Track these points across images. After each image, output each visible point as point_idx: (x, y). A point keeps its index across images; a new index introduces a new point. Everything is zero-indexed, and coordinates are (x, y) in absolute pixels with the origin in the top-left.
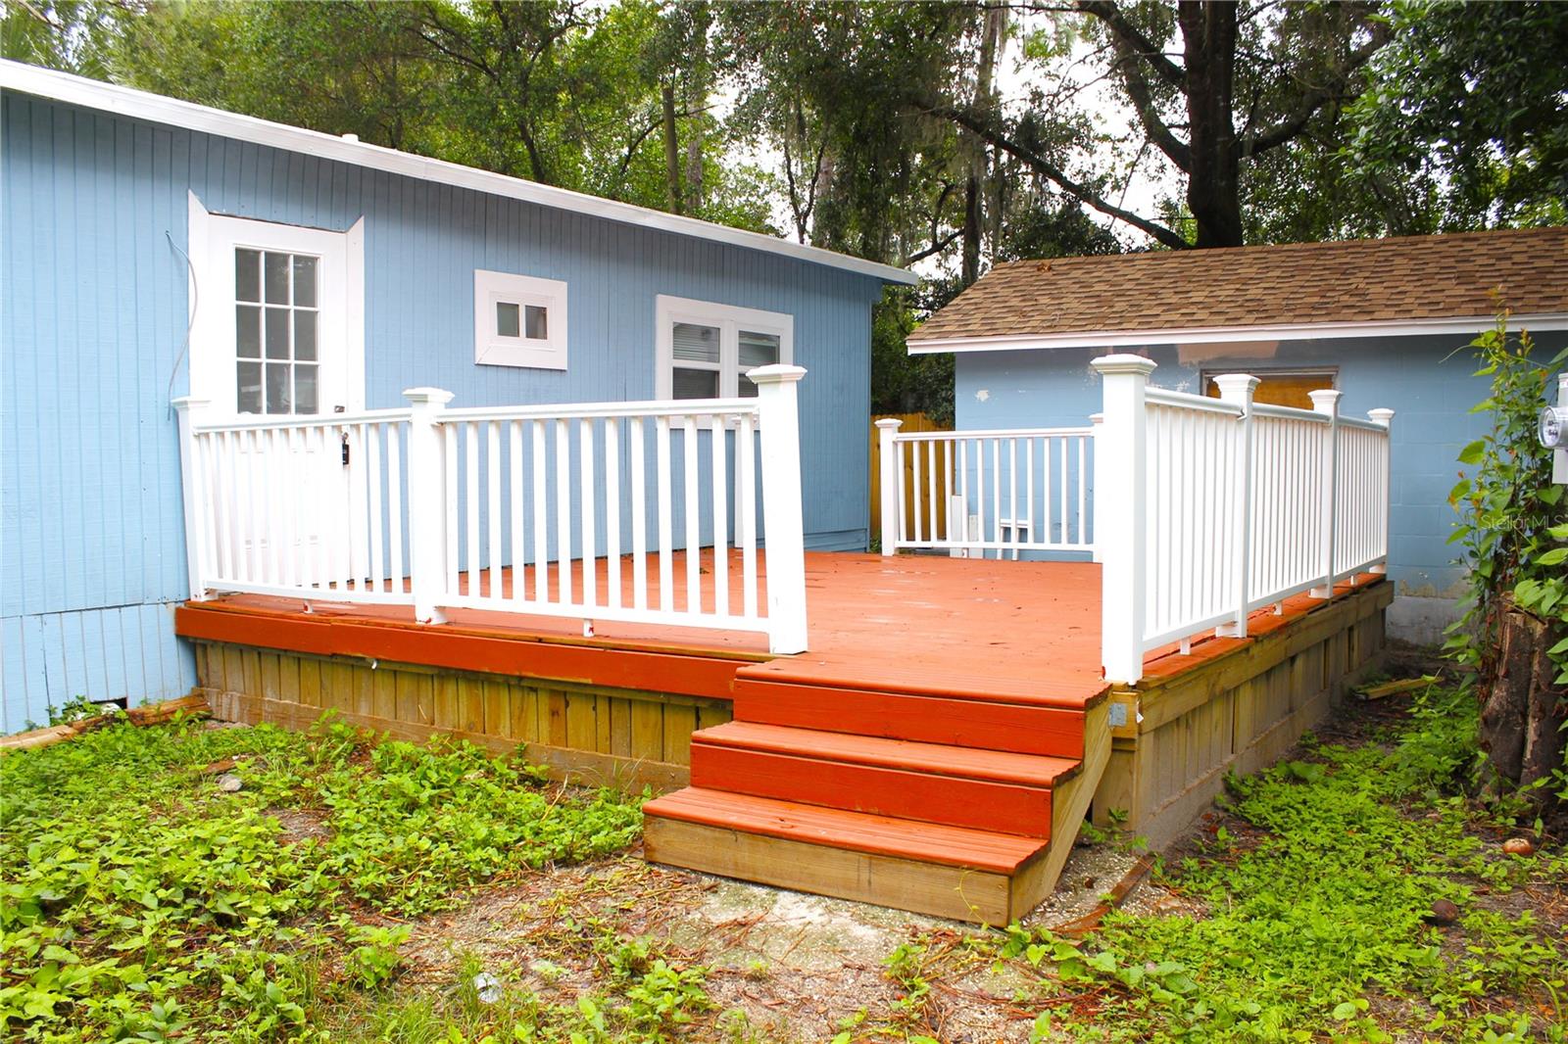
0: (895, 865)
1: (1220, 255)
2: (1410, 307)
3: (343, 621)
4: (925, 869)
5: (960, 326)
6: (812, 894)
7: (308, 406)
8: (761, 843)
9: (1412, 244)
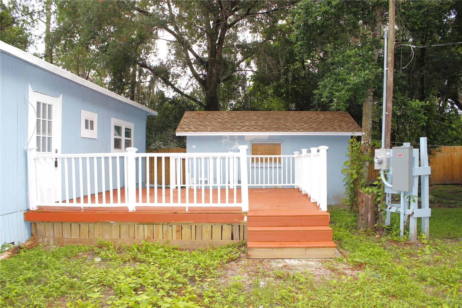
0: (311, 249)
1: (244, 113)
2: (291, 129)
3: (102, 212)
4: (318, 249)
5: (195, 129)
6: (292, 259)
7: (49, 150)
8: (279, 250)
9: (288, 113)
